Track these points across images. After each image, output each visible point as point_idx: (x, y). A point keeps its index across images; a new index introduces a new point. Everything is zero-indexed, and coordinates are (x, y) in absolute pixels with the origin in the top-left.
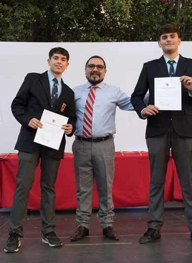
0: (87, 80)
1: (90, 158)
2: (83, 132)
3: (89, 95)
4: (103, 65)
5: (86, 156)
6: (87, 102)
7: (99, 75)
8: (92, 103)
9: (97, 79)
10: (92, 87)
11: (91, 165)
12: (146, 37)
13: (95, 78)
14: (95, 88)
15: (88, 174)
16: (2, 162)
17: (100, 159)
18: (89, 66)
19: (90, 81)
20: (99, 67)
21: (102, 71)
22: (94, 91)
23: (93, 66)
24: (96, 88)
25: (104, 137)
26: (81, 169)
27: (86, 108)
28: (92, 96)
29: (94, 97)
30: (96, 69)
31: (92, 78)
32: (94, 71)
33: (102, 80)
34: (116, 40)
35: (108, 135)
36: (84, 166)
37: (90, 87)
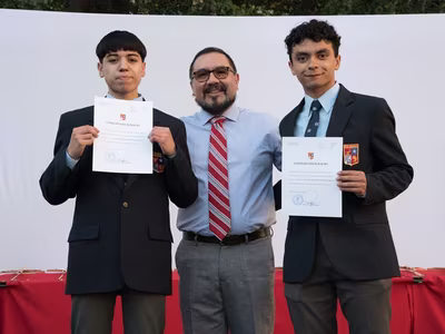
0: (200, 108)
1: (217, 283)
3: (212, 140)
4: (227, 64)
5: (207, 278)
6: (211, 157)
7: (224, 89)
8: (222, 158)
9: (222, 99)
10: (214, 121)
11: (220, 300)
12: (342, 7)
13: (214, 99)
14: (220, 122)
16: (5, 292)
17: (241, 285)
18: (197, 74)
19: (206, 108)
20: (220, 71)
21: (228, 79)
22: (220, 130)
23: (204, 73)
24: (223, 121)
25: (248, 234)
27: (211, 170)
28: (218, 142)
29: (224, 142)
30: (212, 79)
31: (209, 102)
32: (210, 85)
33: (230, 102)
34: (271, 12)
35: (258, 228)
36: (203, 303)
37: (209, 121)
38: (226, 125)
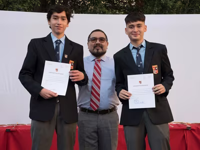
2: (91, 105)
3: (95, 68)
4: (105, 37)
6: (94, 75)
7: (102, 47)
9: (100, 51)
10: (96, 60)
13: (98, 50)
14: (99, 61)
15: (94, 146)
16: (10, 133)
18: (91, 39)
19: (93, 54)
20: (102, 39)
21: (104, 44)
22: (99, 64)
23: (95, 39)
25: (110, 109)
26: (87, 142)
27: (93, 80)
28: (98, 69)
29: (100, 69)
30: (98, 42)
31: (95, 51)
33: (105, 53)
37: (94, 60)
38: (101, 62)
